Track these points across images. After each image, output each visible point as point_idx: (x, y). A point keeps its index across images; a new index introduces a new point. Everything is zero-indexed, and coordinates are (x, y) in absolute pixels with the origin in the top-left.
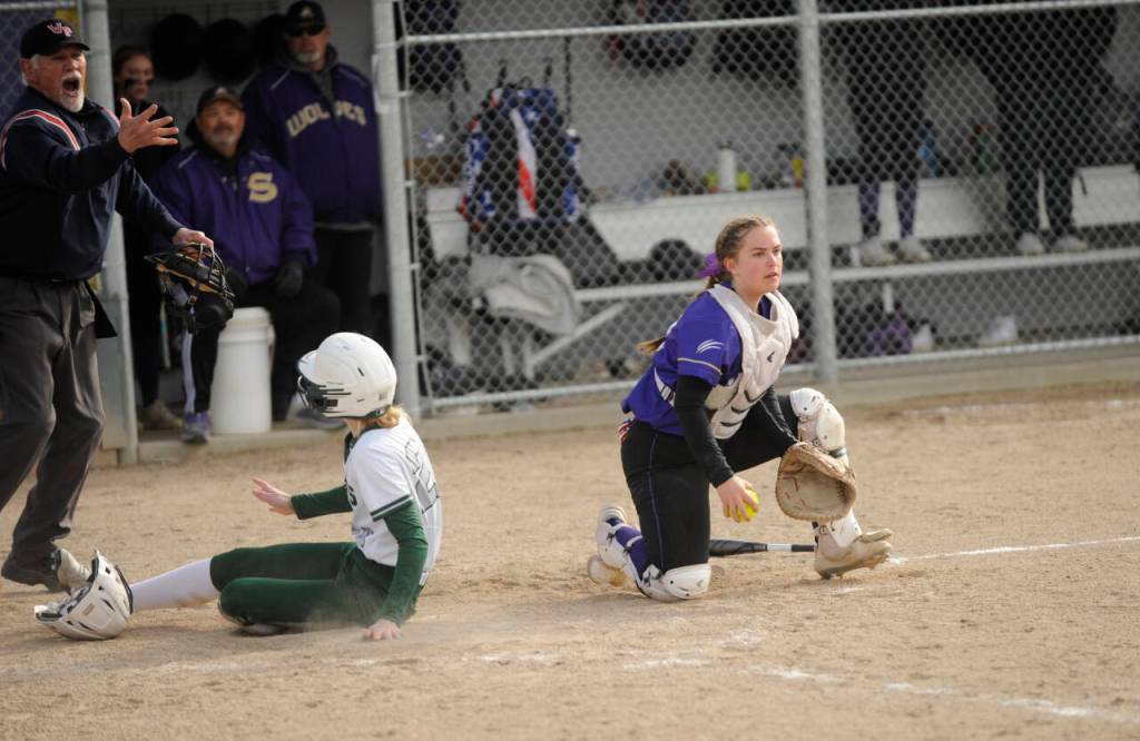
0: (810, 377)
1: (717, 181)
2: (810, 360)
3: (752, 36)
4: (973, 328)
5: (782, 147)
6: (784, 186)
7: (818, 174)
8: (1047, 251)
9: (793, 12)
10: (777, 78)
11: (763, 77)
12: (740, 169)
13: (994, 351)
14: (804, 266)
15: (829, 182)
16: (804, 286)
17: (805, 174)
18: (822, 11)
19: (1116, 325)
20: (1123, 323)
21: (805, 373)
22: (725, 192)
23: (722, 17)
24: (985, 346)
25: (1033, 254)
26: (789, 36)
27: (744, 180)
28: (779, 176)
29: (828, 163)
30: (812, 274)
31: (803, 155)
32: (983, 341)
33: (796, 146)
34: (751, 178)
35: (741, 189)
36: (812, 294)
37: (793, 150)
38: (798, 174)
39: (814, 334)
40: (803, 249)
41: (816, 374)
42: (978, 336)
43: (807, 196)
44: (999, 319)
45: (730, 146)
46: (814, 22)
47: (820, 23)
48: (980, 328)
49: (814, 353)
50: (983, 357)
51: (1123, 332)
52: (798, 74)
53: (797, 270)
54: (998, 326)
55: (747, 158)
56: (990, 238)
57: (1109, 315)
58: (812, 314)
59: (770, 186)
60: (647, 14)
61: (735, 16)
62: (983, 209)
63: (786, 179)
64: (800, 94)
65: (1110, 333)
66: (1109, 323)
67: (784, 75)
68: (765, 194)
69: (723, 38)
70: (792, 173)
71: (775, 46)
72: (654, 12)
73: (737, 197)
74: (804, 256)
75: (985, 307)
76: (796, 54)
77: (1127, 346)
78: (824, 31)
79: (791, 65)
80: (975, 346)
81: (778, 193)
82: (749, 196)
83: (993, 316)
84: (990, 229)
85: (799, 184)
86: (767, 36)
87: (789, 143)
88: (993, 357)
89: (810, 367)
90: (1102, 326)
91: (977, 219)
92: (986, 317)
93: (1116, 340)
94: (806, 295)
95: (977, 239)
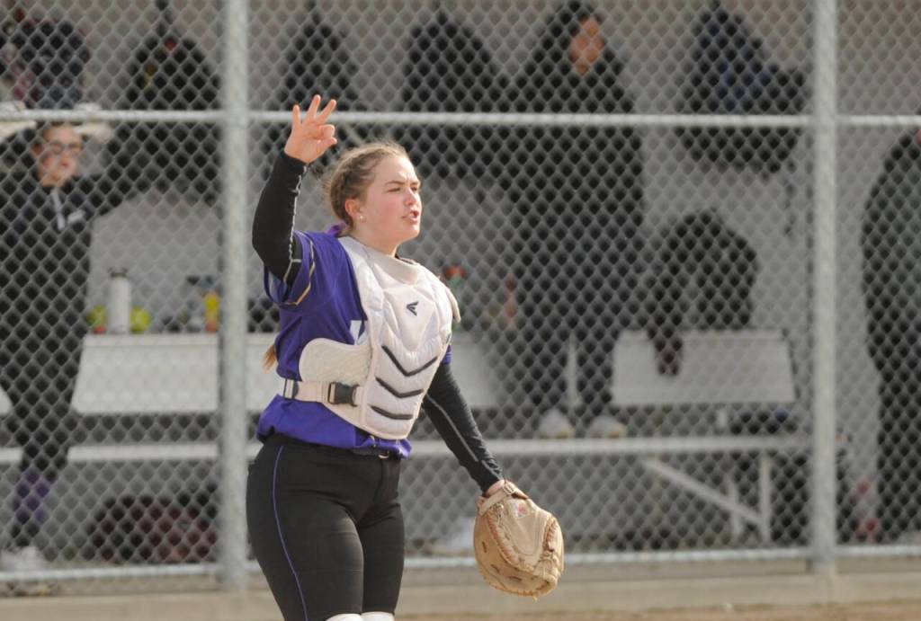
0: (211, 582)
1: (106, 318)
2: (212, 560)
3: (161, 134)
4: (428, 530)
5: (193, 281)
6: (193, 330)
7: (238, 317)
8: (580, 435)
9: (216, 107)
10: (191, 189)
11: (172, 187)
12: (135, 305)
13: (453, 562)
14: (211, 436)
15: (251, 329)
16: (210, 463)
17: (221, 317)
18: (255, 107)
19: (612, 538)
20: (621, 536)
21: (204, 575)
22: (114, 333)
23: (125, 107)
24: (442, 555)
25: (562, 437)
26: (209, 136)
27: (141, 319)
28: (186, 318)
29: (251, 304)
30: (221, 448)
31: (220, 292)
32: (438, 547)
33: (209, 280)
34: (152, 317)
35: (135, 331)
36: (220, 473)
37: (206, 283)
38: (212, 316)
39: (218, 525)
40: (212, 414)
41: (219, 578)
42: (433, 540)
43: (222, 345)
44: (461, 520)
45: (124, 274)
46: (244, 121)
47: (251, 122)
48: (435, 532)
49: (217, 551)
50: (439, 569)
51: (620, 547)
52: (218, 187)
53: (202, 442)
54: (460, 530)
55: (146, 291)
56: (510, 413)
57: (604, 524)
58: (218, 499)
59: (175, 329)
60: (27, 96)
61: (142, 107)
62: (502, 375)
63: (196, 321)
64: (221, 213)
65: (604, 548)
66: (604, 533)
67: (201, 187)
68: (167, 339)
69: (123, 133)
70: (203, 314)
71: (191, 148)
72: (36, 95)
73: (129, 341)
74: (213, 423)
75: (445, 504)
76: (217, 161)
77: (625, 566)
78: (255, 134)
79: (211, 174)
80: (428, 554)
81: (183, 339)
82: (146, 340)
83: (453, 517)
84: (510, 402)
85: (211, 329)
86: (181, 135)
87: (202, 274)
88: (450, 569)
89: (213, 569)
90: (594, 537)
91: (494, 387)
92: (445, 519)
93: (611, 557)
94: (212, 474)
95: (492, 413)
